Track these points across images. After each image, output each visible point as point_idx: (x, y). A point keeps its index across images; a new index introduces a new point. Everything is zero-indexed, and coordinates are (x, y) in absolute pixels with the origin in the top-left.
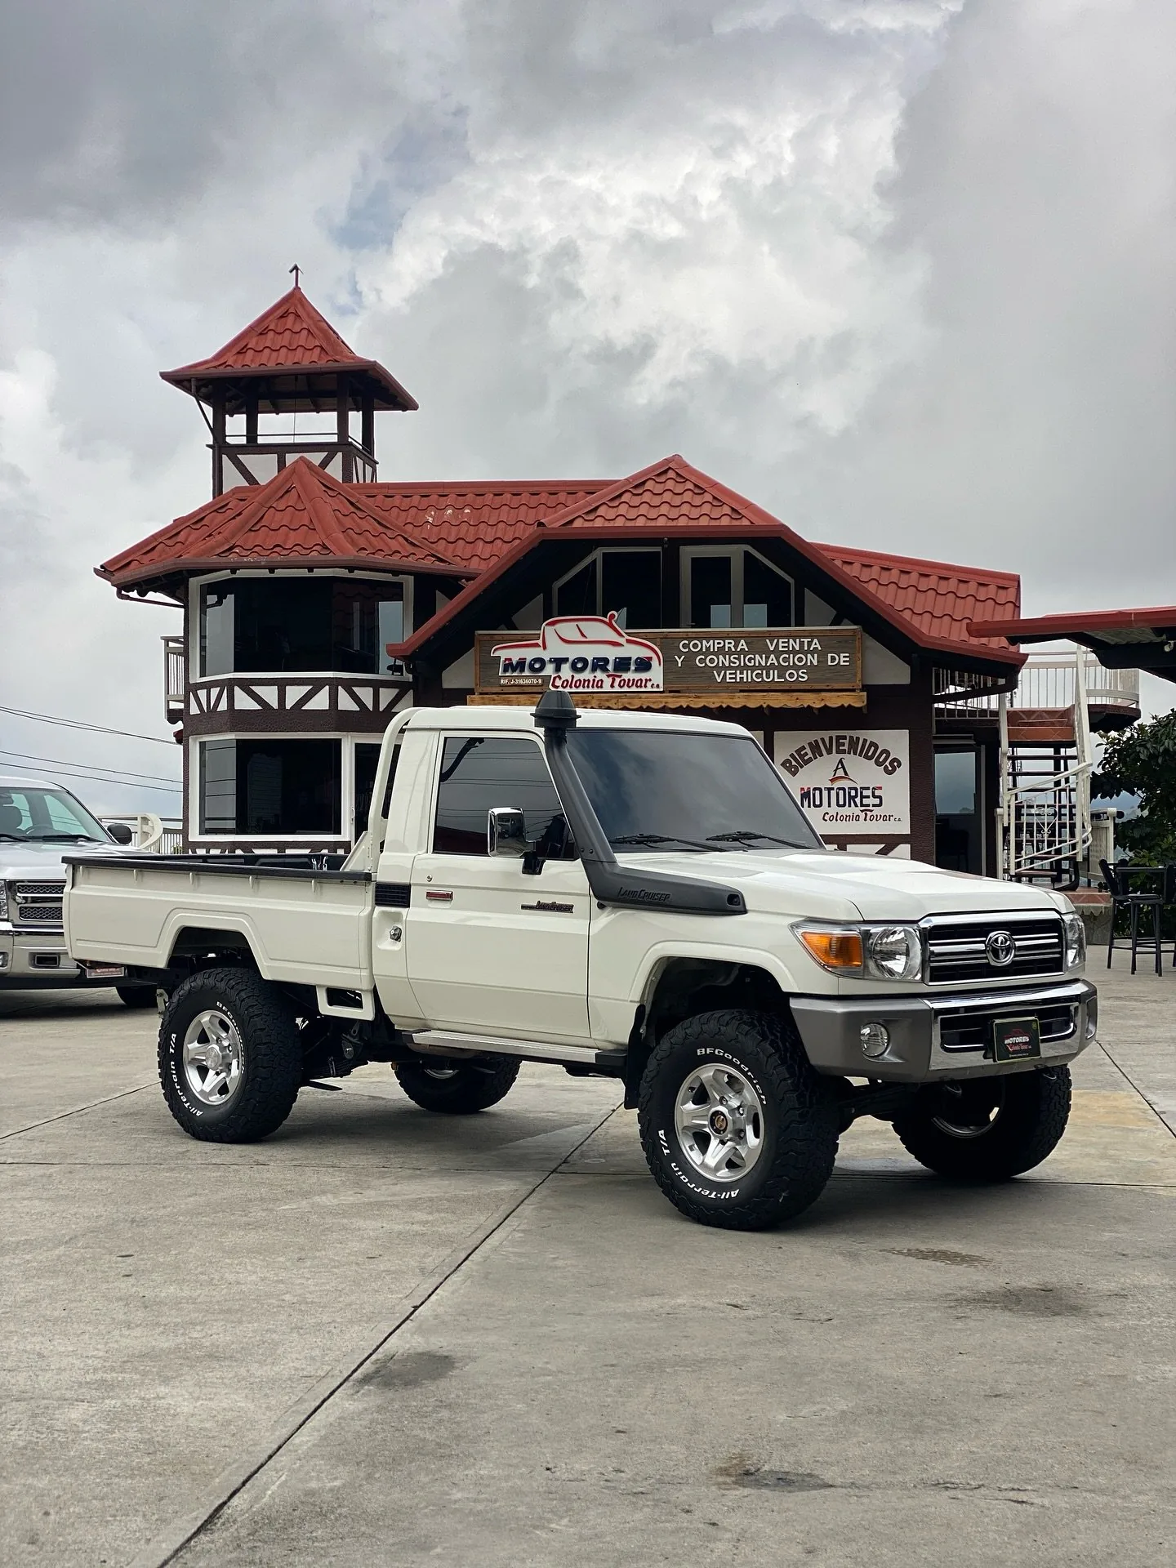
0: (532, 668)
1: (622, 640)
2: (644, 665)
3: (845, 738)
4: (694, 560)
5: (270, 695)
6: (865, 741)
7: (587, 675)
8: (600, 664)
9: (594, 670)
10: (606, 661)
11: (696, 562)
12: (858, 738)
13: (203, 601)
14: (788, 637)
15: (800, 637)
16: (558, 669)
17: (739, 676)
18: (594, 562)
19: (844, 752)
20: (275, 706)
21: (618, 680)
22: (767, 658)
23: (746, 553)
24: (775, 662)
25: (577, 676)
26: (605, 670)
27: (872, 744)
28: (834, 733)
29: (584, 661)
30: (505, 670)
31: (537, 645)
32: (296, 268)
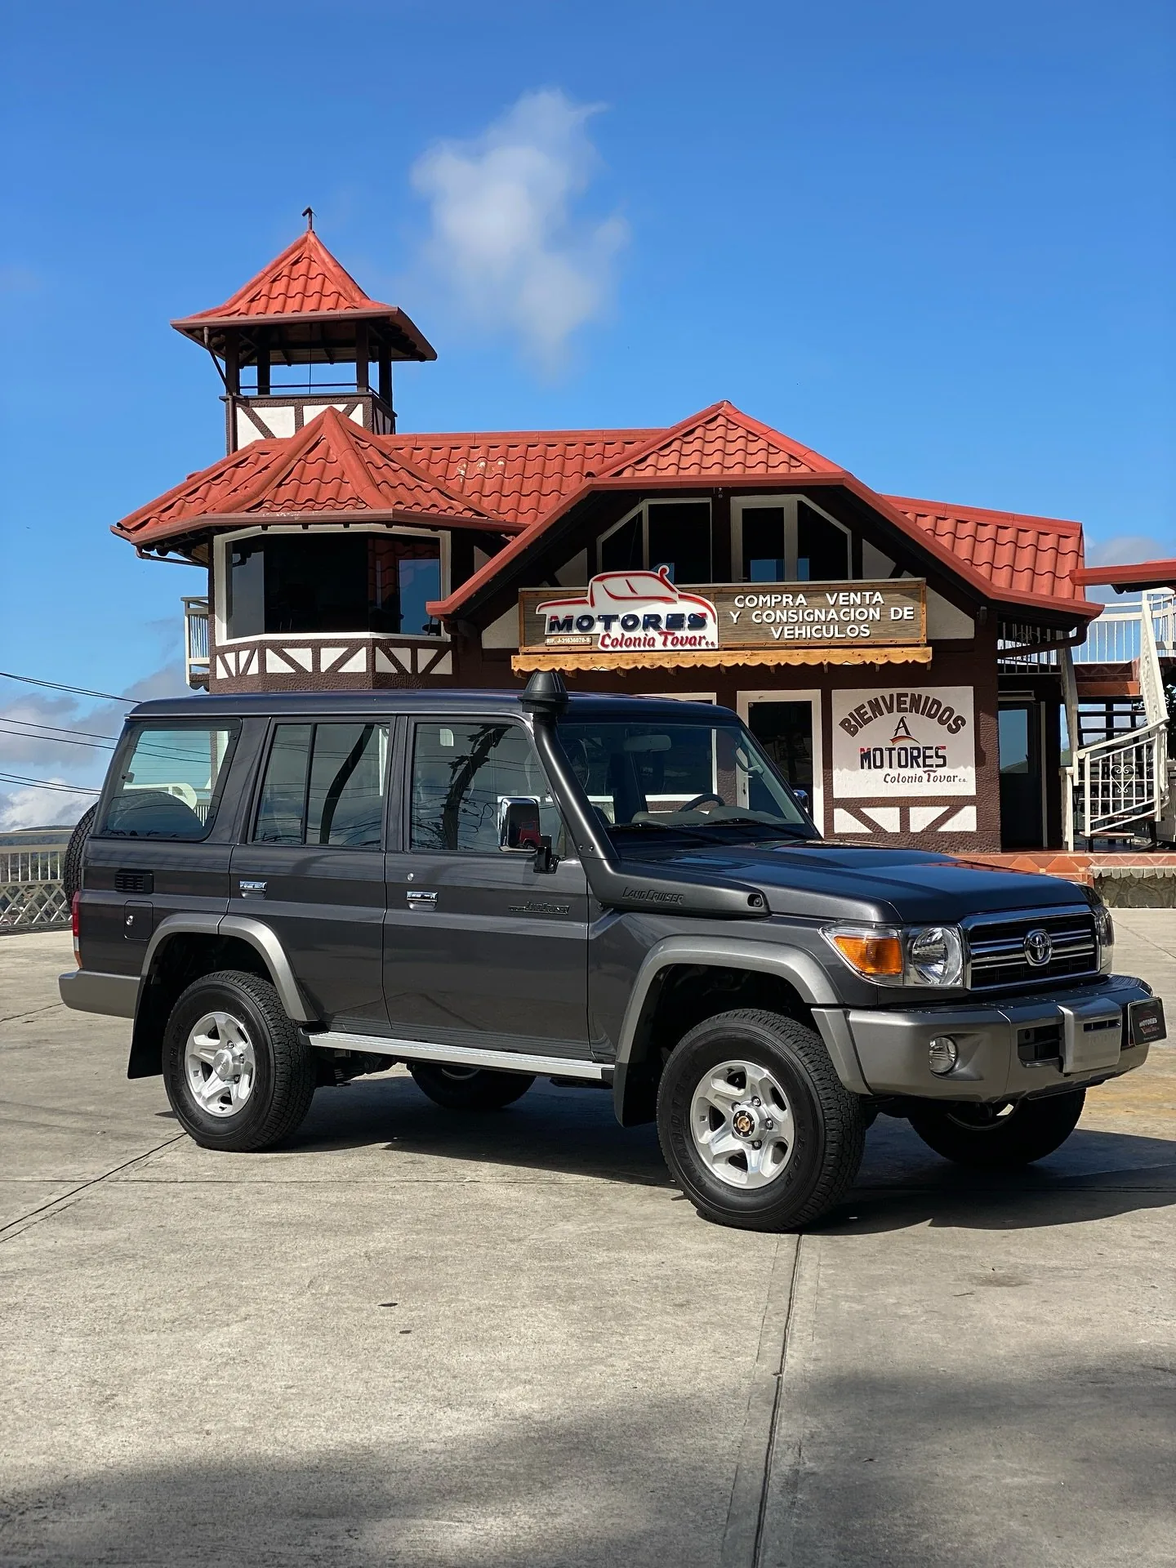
0: (580, 626)
1: (675, 596)
2: (698, 622)
3: (906, 695)
4: (745, 512)
5: (304, 657)
6: (928, 698)
7: (639, 633)
8: (652, 621)
9: (645, 627)
10: (658, 618)
11: (747, 513)
12: (920, 696)
13: (229, 560)
14: (849, 591)
15: (861, 591)
16: (607, 627)
17: (797, 632)
18: (640, 515)
19: (905, 710)
20: (309, 668)
21: (670, 638)
22: (827, 612)
23: (800, 504)
24: (835, 616)
25: (628, 635)
26: (656, 627)
27: (935, 701)
28: (895, 691)
29: (634, 618)
30: (552, 628)
31: (585, 602)
32: (309, 211)
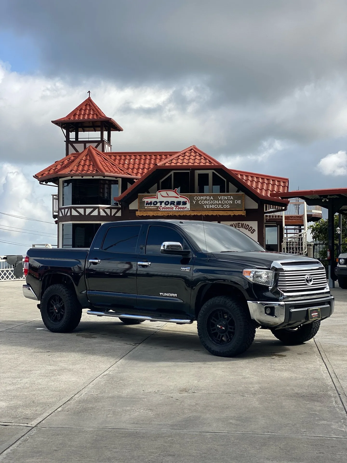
0: (154, 204)
1: (179, 196)
2: (185, 203)
3: (240, 223)
4: (199, 174)
5: (81, 211)
7: (169, 206)
8: (172, 203)
9: (171, 204)
10: (174, 202)
12: (244, 224)
13: (63, 184)
14: (224, 196)
15: (227, 196)
16: (161, 204)
17: (211, 206)
18: (171, 175)
19: (240, 227)
20: (83, 214)
21: (177, 207)
22: (218, 201)
23: (213, 173)
24: (221, 202)
25: (166, 206)
26: (174, 204)
27: (247, 225)
28: (237, 222)
29: (168, 202)
30: (146, 204)
31: (155, 198)
32: (89, 92)
